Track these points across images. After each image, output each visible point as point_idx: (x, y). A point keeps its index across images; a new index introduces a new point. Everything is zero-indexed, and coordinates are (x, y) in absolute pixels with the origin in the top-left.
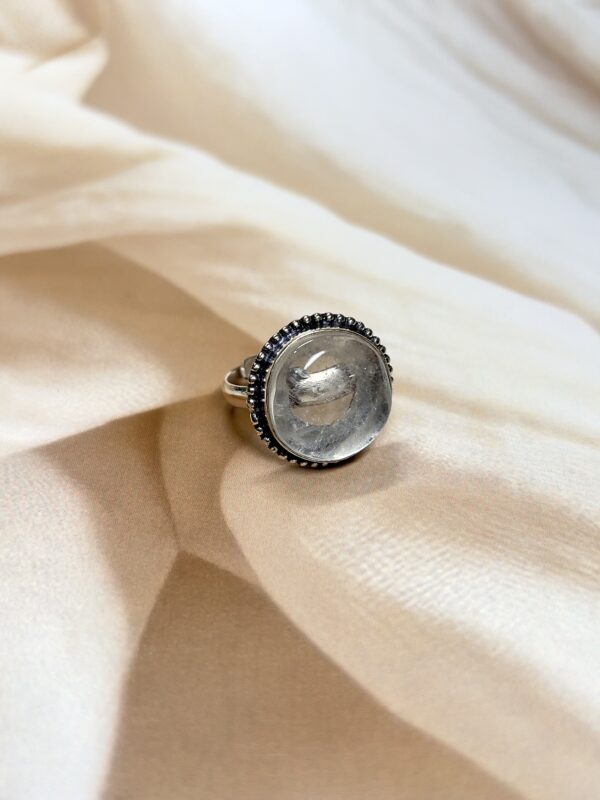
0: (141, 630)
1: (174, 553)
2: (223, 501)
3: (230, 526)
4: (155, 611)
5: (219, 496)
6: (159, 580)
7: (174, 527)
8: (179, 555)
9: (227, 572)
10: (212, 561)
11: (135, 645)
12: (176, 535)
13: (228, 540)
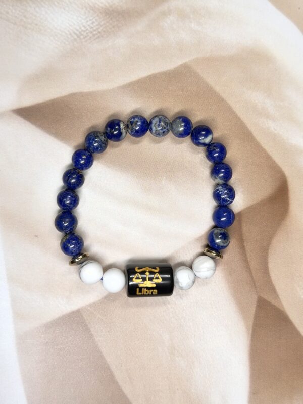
0: (251, 332)
1: (256, 298)
2: (270, 269)
3: (273, 282)
4: (254, 323)
5: (268, 266)
6: (253, 309)
7: (255, 284)
8: (258, 298)
9: (274, 306)
10: (269, 301)
11: (250, 339)
12: (256, 288)
13: (273, 290)
